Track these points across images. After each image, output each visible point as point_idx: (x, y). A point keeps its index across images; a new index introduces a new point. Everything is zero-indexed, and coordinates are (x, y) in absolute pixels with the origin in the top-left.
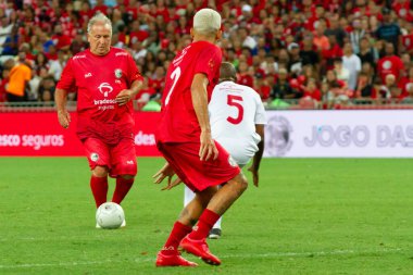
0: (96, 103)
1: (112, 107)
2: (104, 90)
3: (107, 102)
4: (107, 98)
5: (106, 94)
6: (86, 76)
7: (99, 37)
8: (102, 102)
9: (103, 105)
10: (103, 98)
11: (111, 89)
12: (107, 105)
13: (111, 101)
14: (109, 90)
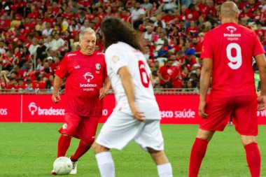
0: (81, 85)
1: (93, 89)
2: (88, 77)
3: (89, 85)
4: (90, 83)
5: (89, 81)
6: (76, 67)
7: (89, 41)
8: (86, 86)
9: (87, 88)
10: (86, 83)
11: (93, 77)
12: (89, 88)
13: (92, 85)
14: (91, 77)
